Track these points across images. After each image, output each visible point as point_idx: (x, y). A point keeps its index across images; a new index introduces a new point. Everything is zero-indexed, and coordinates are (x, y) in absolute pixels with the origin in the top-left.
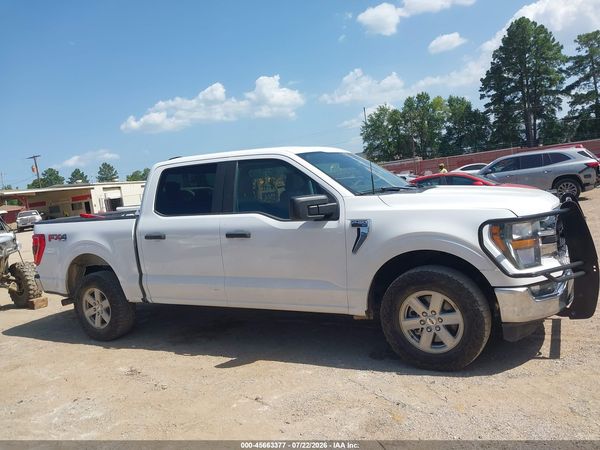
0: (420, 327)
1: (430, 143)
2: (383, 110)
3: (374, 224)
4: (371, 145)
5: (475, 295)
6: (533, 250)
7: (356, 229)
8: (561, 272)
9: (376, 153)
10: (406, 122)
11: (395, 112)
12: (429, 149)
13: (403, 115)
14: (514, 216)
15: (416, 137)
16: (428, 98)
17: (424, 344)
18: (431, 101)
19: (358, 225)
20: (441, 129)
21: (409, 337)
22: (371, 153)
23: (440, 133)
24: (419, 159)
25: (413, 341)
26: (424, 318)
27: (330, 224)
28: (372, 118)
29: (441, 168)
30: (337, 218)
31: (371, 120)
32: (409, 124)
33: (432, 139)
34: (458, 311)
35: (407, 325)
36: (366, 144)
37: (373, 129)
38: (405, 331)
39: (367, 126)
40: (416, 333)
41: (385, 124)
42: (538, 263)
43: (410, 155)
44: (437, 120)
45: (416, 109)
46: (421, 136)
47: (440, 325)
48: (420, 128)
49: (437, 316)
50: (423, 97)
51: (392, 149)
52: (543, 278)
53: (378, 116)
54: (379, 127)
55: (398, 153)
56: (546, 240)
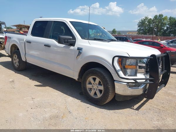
0: (92, 88)
1: (160, 31)
2: (146, 18)
3: (84, 50)
4: (140, 28)
5: (108, 81)
6: (134, 70)
7: (78, 51)
8: (145, 80)
9: (141, 32)
10: (153, 23)
11: (150, 19)
12: (159, 33)
13: (153, 21)
14: (128, 56)
15: (155, 28)
16: (163, 16)
17: (92, 94)
18: (163, 17)
19: (79, 49)
20: (164, 27)
21: (88, 90)
22: (139, 31)
23: (164, 28)
24: (155, 36)
25: (89, 92)
26: (93, 85)
27: (72, 47)
28: (142, 20)
29: (158, 39)
30: (74, 46)
31: (142, 21)
32: (154, 24)
33: (161, 30)
34: (103, 85)
35: (88, 86)
36: (139, 28)
37: (142, 24)
38: (87, 88)
39: (140, 23)
40: (91, 89)
41: (146, 23)
42: (136, 75)
43: (152, 34)
44: (164, 24)
45: (158, 19)
46: (157, 28)
47: (97, 89)
48: (157, 25)
49: (97, 85)
50: (161, 16)
51: (147, 31)
52: (133, 81)
53: (144, 20)
54: (144, 23)
55: (148, 33)
56: (140, 67)
